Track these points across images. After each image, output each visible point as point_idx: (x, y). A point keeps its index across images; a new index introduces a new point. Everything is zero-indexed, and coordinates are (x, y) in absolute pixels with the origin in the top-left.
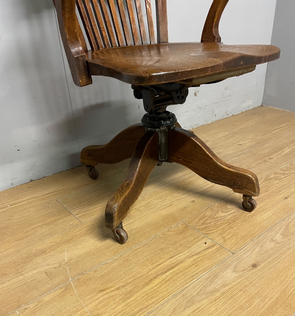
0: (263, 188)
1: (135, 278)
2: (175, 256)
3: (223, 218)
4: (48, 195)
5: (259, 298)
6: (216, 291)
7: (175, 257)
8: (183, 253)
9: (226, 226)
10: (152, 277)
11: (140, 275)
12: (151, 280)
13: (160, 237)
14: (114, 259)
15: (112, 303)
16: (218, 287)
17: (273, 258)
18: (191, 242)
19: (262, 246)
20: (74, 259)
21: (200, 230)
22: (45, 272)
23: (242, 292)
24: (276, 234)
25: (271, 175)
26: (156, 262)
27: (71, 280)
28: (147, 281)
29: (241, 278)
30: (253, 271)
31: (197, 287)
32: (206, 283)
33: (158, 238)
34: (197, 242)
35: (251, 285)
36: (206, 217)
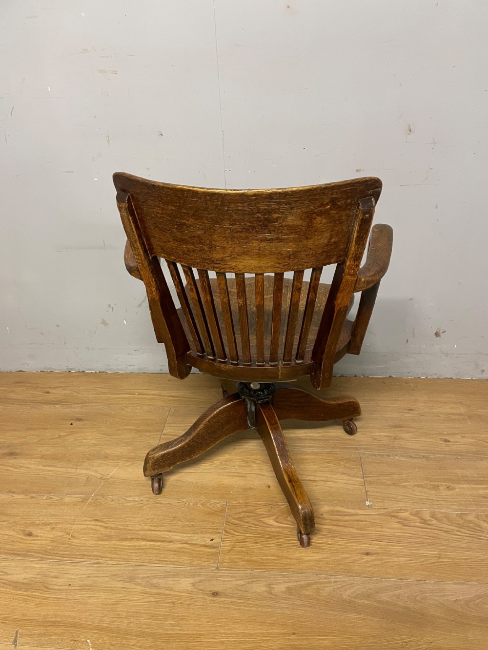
1: (126, 528)
2: (174, 532)
3: (267, 526)
4: (171, 398)
5: (174, 621)
7: (172, 533)
8: (182, 535)
9: (253, 537)
10: (137, 536)
11: (131, 528)
12: (132, 539)
13: (189, 504)
14: (135, 500)
15: (91, 535)
16: (164, 585)
17: (242, 601)
18: (204, 528)
19: (252, 582)
20: (114, 479)
21: (227, 523)
22: (88, 477)
23: (172, 605)
24: (284, 582)
25: (406, 512)
26: (155, 526)
27: (93, 496)
28: (130, 537)
29: (189, 594)
30: (206, 597)
31: (150, 572)
32: (161, 574)
33: (186, 505)
34: (208, 533)
35: (186, 606)
36: (253, 513)
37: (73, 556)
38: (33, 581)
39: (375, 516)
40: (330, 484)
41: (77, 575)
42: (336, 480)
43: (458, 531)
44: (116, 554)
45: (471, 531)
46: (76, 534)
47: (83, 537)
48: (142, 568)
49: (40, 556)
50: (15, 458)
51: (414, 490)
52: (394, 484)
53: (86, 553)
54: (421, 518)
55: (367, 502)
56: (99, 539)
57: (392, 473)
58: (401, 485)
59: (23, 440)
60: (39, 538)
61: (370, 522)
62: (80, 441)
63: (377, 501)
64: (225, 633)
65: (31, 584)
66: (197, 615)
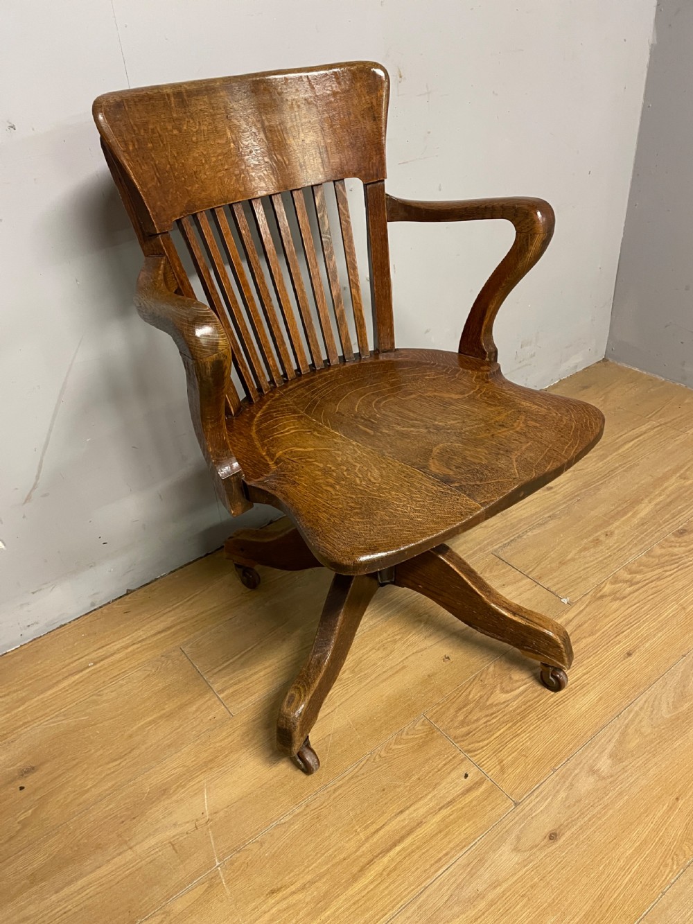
0: (586, 625)
1: (334, 861)
2: (408, 808)
3: (503, 706)
4: (163, 635)
5: (554, 916)
6: (480, 896)
7: (407, 812)
8: (421, 802)
9: (507, 730)
10: (364, 860)
11: (342, 857)
12: (362, 870)
13: (380, 756)
14: (296, 813)
16: (485, 886)
17: (589, 816)
18: (439, 771)
19: (572, 785)
20: (222, 814)
21: (456, 741)
22: (170, 843)
23: (526, 899)
24: (600, 754)
25: (606, 584)
26: (372, 823)
27: (218, 864)
28: (355, 870)
29: (525, 866)
30: (549, 850)
31: (446, 888)
32: (462, 877)
33: (377, 760)
34: (450, 772)
35: (542, 884)
36: (470, 703)
39: (587, 609)
43: (666, 571)
44: (367, 910)
45: (674, 564)
48: (427, 893)
51: (585, 557)
54: (625, 581)
55: (562, 600)
57: (545, 553)
58: (568, 560)
62: (78, 802)
63: (570, 593)
64: (622, 869)
66: (568, 879)
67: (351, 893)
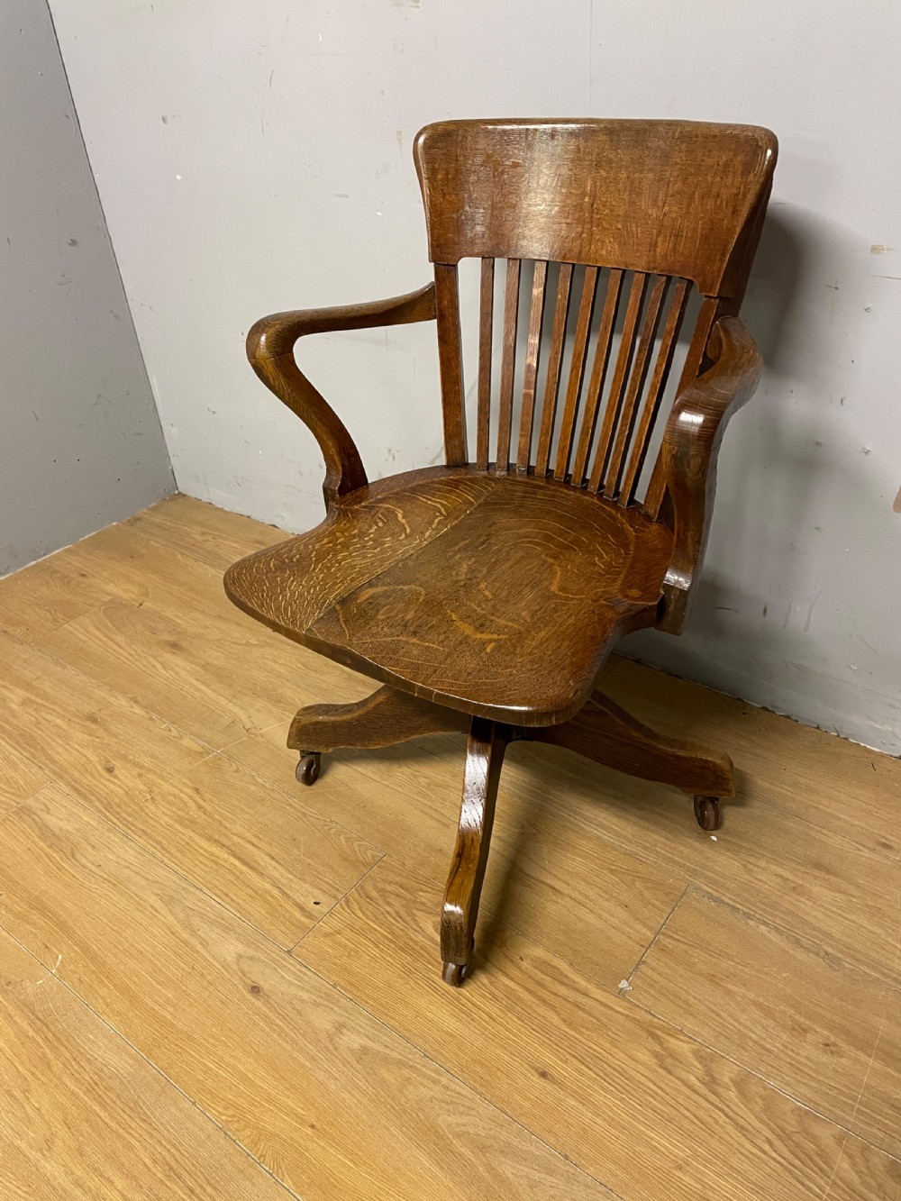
1: (223, 821)
2: (277, 862)
5: (174, 996)
6: (194, 932)
7: (273, 862)
8: (284, 872)
10: (225, 842)
11: (228, 825)
12: (216, 841)
13: (329, 830)
16: (203, 935)
17: (282, 1025)
18: (320, 879)
20: (260, 739)
21: (359, 889)
22: (235, 720)
23: (190, 971)
24: (365, 1035)
25: (689, 1043)
26: (260, 839)
27: (219, 751)
28: (216, 837)
29: (223, 967)
30: (241, 987)
31: (202, 905)
32: (211, 916)
33: (326, 828)
34: (320, 889)
35: (205, 983)
36: (411, 894)
37: (133, 828)
38: (66, 838)
39: (619, 1016)
40: (583, 913)
41: (118, 857)
42: (600, 912)
43: (769, 1142)
44: (182, 852)
45: (799, 1159)
46: (159, 798)
47: (163, 806)
48: (197, 892)
49: (100, 806)
50: (174, 653)
51: (744, 1011)
52: (712, 979)
53: (149, 831)
54: (709, 1072)
55: (624, 981)
56: (180, 821)
57: (726, 953)
58: (725, 987)
59: (202, 631)
60: (116, 781)
61: (598, 1020)
62: (266, 661)
63: (646, 991)
64: (222, 1059)
65: (61, 840)
66: (209, 1006)
67: (196, 839)
